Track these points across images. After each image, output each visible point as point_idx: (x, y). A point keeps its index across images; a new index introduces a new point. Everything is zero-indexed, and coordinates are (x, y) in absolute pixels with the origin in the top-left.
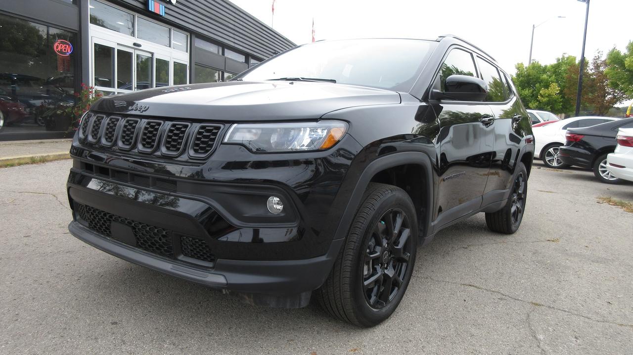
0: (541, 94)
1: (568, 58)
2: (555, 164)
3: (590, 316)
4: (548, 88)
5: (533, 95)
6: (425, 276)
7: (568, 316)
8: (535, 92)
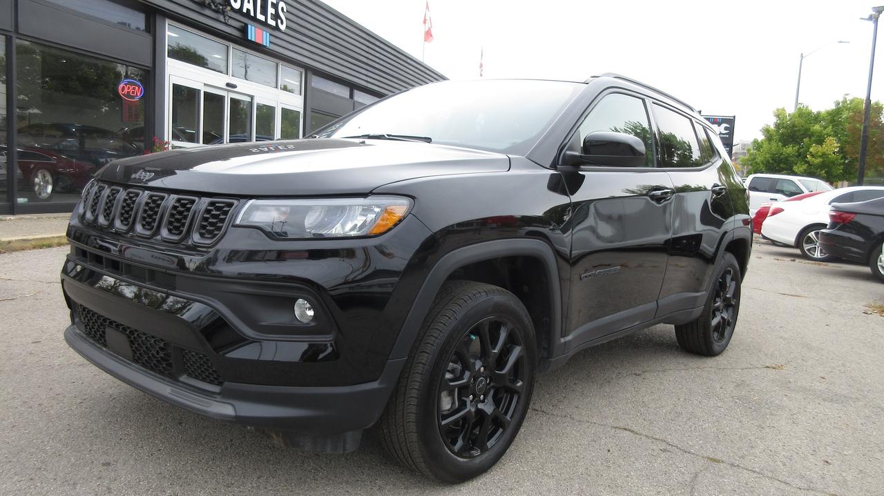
0: (811, 153)
1: (852, 101)
2: (817, 255)
3: (788, 480)
4: (821, 144)
5: (800, 155)
6: (563, 414)
7: (757, 480)
8: (801, 150)
